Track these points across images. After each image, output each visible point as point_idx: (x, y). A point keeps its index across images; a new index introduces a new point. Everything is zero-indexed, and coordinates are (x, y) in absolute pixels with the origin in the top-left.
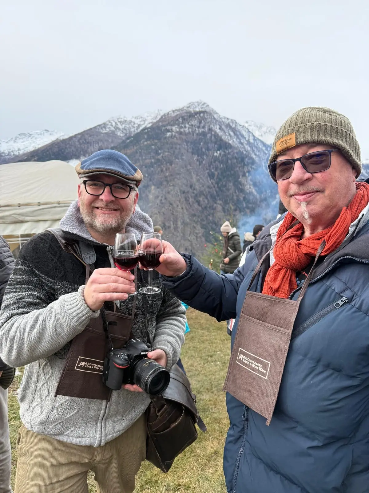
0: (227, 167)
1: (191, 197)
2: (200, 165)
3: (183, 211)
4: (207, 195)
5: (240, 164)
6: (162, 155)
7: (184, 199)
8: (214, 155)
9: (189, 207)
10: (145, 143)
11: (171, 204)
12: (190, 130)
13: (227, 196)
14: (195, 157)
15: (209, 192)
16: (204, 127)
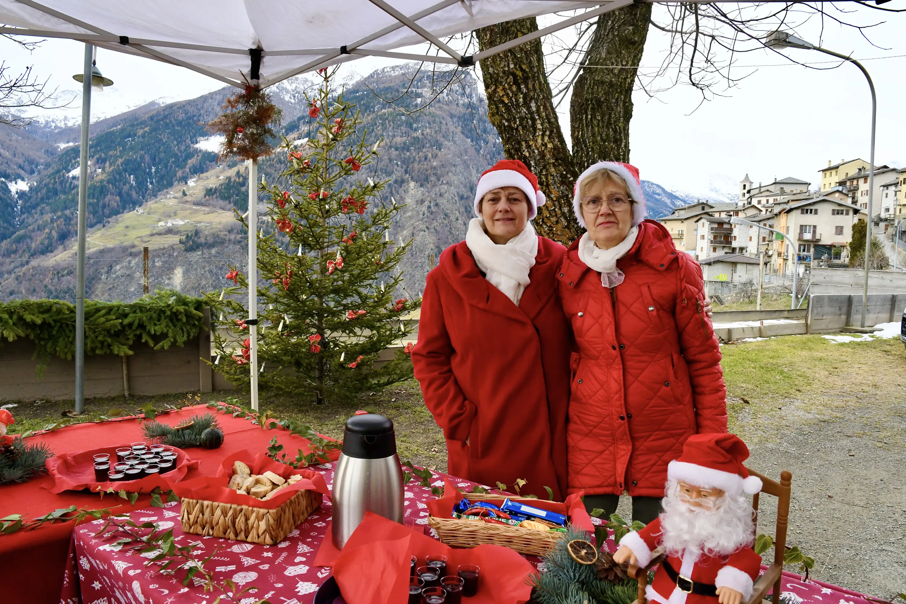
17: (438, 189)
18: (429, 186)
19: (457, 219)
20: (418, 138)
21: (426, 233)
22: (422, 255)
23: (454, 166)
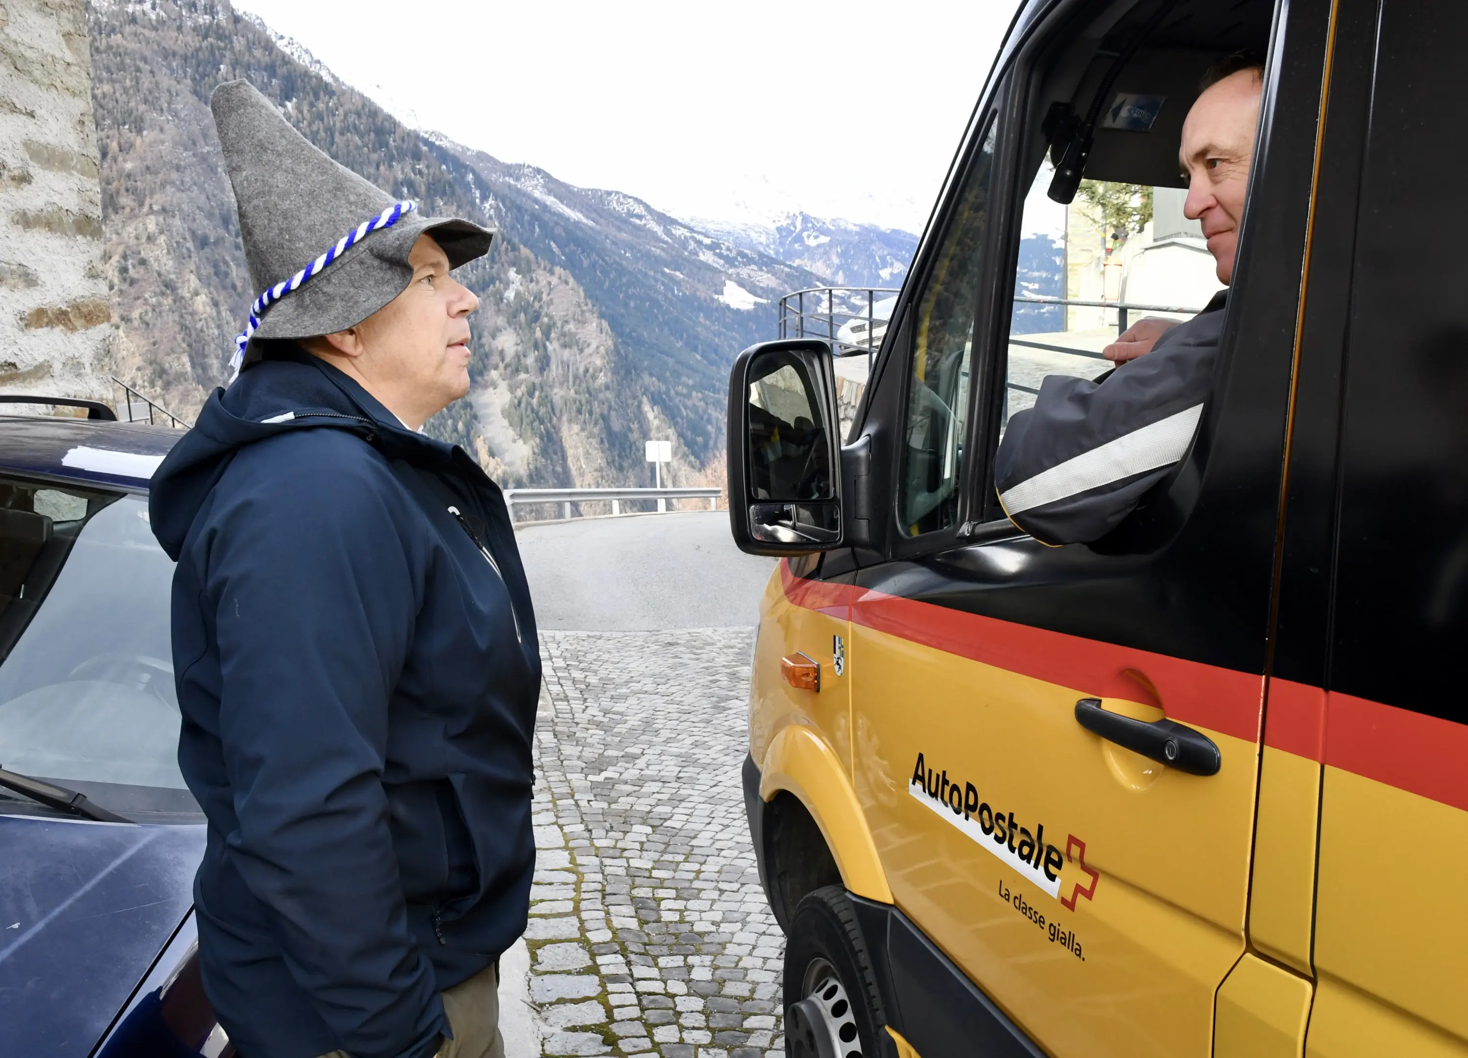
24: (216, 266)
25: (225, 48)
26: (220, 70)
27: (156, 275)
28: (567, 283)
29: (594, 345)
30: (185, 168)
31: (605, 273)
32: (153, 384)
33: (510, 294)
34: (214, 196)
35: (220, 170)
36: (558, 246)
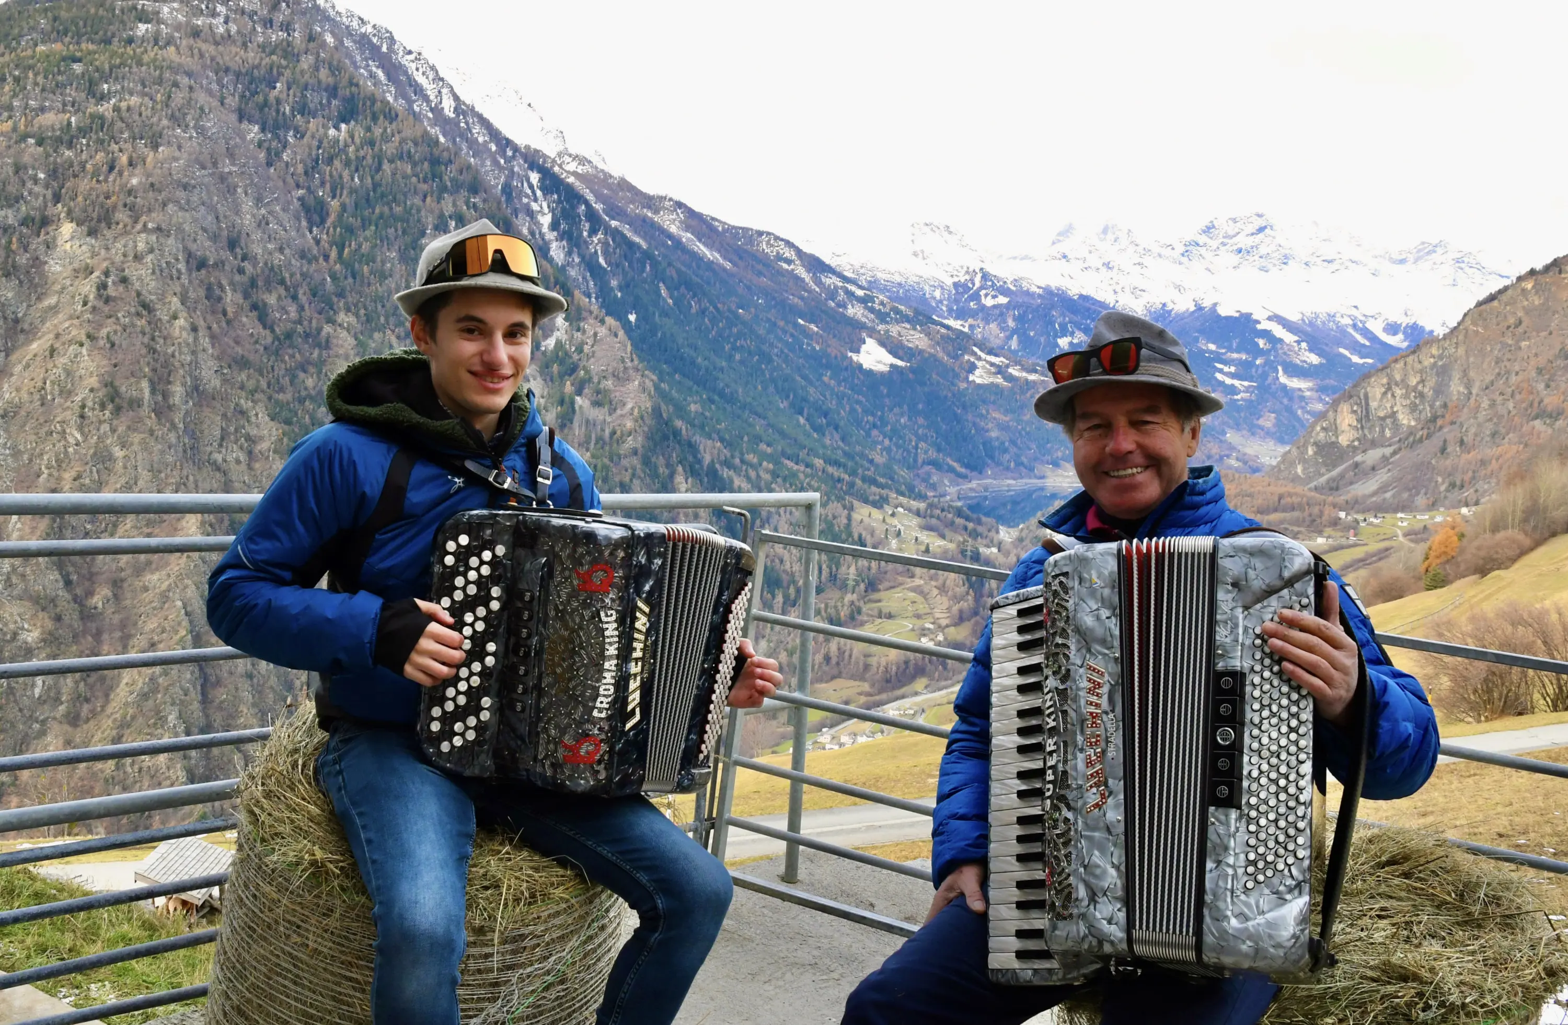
0: (376, 186)
1: (232, 283)
2: (269, 164)
3: (196, 339)
4: (296, 287)
5: (425, 181)
6: (113, 101)
7: (202, 293)
8: (326, 135)
9: (224, 324)
10: (41, 48)
11: (145, 306)
12: (234, 28)
13: (379, 299)
14: (253, 132)
15: (304, 275)
16: (287, 27)
17: (131, 243)
18: (109, 234)
19: (175, 317)
20: (102, 118)
21: (84, 351)
22: (69, 403)
23: (185, 187)
24: (209, 289)
25: (286, 68)
26: (275, 88)
27: (134, 294)
28: (616, 335)
29: (629, 406)
30: (194, 187)
31: (714, 321)
32: (103, 407)
33: (550, 343)
34: (225, 217)
35: (239, 190)
36: (668, 288)
